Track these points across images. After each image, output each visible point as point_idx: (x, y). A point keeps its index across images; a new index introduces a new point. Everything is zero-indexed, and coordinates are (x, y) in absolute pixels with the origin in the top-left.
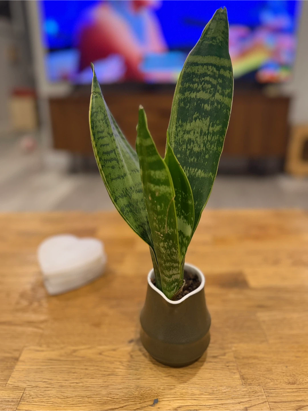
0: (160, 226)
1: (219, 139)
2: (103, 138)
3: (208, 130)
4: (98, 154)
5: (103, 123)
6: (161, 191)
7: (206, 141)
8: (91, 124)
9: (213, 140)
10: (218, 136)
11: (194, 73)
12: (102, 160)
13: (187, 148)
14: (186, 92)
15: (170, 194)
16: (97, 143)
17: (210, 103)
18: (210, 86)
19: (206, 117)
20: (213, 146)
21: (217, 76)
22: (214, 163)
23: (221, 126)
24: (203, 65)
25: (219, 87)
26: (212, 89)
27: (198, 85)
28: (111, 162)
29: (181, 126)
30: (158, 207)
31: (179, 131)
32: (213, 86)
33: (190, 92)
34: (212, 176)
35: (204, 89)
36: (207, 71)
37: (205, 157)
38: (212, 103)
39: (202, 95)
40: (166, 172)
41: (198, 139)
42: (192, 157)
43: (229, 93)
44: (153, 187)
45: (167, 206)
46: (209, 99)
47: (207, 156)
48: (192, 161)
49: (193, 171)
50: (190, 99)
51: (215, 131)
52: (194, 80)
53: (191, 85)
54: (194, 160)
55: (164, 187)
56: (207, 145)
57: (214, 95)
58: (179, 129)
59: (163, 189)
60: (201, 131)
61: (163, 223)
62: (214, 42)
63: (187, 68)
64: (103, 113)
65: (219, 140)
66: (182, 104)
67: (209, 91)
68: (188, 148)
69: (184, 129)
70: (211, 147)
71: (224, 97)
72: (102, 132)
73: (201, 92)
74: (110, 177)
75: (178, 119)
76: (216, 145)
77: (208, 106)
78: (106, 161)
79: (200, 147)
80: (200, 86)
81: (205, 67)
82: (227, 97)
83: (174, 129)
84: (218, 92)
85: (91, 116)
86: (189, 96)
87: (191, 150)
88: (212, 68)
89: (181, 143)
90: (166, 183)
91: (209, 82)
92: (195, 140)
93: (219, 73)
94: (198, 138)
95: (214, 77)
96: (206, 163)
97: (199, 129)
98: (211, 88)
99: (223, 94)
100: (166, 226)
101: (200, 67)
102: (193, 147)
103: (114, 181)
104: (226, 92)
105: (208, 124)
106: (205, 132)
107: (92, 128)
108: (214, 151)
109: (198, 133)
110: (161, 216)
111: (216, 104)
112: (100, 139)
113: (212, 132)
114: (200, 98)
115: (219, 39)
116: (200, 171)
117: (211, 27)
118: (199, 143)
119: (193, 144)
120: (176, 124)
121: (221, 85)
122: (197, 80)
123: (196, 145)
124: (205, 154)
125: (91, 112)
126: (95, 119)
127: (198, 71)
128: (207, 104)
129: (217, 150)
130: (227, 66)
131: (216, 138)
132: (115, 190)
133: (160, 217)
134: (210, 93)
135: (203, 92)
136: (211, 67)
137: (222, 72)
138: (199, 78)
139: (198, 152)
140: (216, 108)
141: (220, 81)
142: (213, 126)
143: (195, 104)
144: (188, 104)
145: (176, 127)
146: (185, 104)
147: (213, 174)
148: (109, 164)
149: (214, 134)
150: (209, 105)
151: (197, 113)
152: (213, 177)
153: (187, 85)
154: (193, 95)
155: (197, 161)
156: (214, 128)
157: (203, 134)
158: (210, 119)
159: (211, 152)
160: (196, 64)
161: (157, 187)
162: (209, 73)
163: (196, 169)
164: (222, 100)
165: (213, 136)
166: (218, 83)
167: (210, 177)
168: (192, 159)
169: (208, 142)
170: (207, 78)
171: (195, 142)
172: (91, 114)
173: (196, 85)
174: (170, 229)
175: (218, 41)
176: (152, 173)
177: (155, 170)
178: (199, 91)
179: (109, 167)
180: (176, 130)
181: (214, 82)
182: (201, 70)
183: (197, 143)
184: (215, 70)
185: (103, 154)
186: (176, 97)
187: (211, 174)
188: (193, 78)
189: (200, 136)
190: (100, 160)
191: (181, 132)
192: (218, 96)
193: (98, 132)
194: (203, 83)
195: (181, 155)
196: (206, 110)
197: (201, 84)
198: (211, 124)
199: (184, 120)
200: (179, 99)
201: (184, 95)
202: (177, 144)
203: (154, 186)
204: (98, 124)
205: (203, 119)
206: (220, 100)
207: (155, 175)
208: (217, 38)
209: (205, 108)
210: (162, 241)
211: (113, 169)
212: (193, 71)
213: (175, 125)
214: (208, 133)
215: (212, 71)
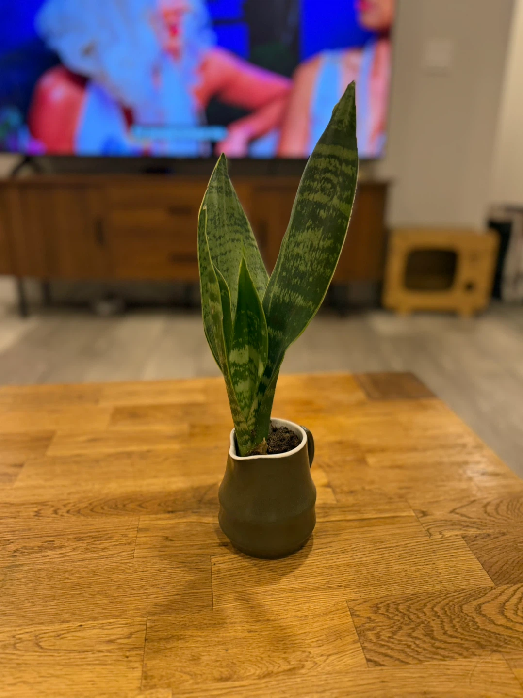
1: (328, 257)
3: (319, 244)
5: (212, 223)
6: (215, 308)
7: (313, 259)
9: (321, 258)
10: (327, 254)
11: (317, 168)
13: (293, 265)
14: (305, 192)
15: (220, 313)
17: (326, 208)
18: (329, 186)
19: (319, 227)
20: (319, 267)
21: (339, 172)
22: (318, 289)
23: (332, 241)
24: (326, 157)
25: (338, 189)
26: (332, 190)
27: (318, 183)
29: (294, 236)
31: (291, 241)
32: (334, 186)
33: (309, 192)
34: (312, 306)
35: (323, 190)
36: (328, 165)
37: (308, 279)
38: (329, 209)
39: (320, 197)
40: (217, 286)
41: (306, 255)
42: (296, 278)
43: (348, 197)
46: (326, 204)
47: (311, 279)
48: (295, 283)
49: (294, 297)
50: (308, 202)
51: (325, 246)
52: (315, 176)
53: (312, 184)
54: (297, 282)
55: (217, 304)
56: (314, 264)
57: (332, 199)
58: (292, 239)
59: (216, 306)
60: (312, 245)
62: (339, 127)
63: (311, 160)
64: (214, 212)
65: (327, 260)
66: (299, 208)
67: (327, 193)
68: (295, 265)
69: (295, 241)
70: (317, 268)
71: (341, 202)
73: (319, 193)
75: (293, 227)
76: (323, 265)
77: (324, 212)
79: (306, 266)
80: (320, 185)
81: (328, 160)
82: (345, 202)
83: (287, 239)
84: (337, 194)
86: (307, 198)
87: (297, 268)
88: (335, 161)
89: (290, 258)
90: (217, 299)
91: (329, 181)
92: (303, 256)
93: (341, 168)
94: (307, 253)
95: (335, 173)
96: (309, 287)
97: (310, 243)
98: (331, 188)
99: (340, 198)
101: (323, 159)
102: (299, 265)
104: (344, 195)
105: (320, 237)
106: (315, 247)
108: (320, 273)
109: (307, 247)
111: (332, 211)
113: (321, 248)
114: (317, 201)
115: (345, 123)
116: (300, 297)
117: (340, 107)
118: (306, 260)
119: (300, 261)
120: (291, 232)
121: (340, 186)
122: (318, 177)
123: (303, 262)
124: (310, 276)
127: (320, 165)
128: (323, 210)
129: (324, 273)
130: (350, 160)
131: (325, 256)
134: (329, 195)
135: (322, 193)
136: (333, 160)
137: (344, 167)
138: (320, 175)
139: (303, 272)
140: (332, 216)
141: (341, 180)
142: (324, 240)
143: (311, 208)
144: (305, 209)
145: (290, 236)
146: (302, 209)
147: (313, 304)
149: (323, 250)
150: (326, 211)
151: (311, 221)
152: (312, 308)
153: (308, 183)
154: (311, 197)
155: (300, 283)
156: (325, 243)
157: (312, 249)
158: (323, 230)
159: (316, 274)
160: (320, 156)
161: (213, 303)
162: (331, 168)
163: (297, 295)
164: (338, 205)
165: (321, 253)
167: (309, 307)
168: (296, 280)
169: (316, 261)
170: (328, 175)
171: (303, 259)
173: (316, 183)
175: (344, 126)
178: (317, 191)
180: (289, 240)
181: (335, 181)
182: (323, 164)
183: (304, 259)
184: (338, 165)
186: (297, 197)
187: (311, 303)
188: (315, 174)
189: (309, 251)
191: (292, 243)
192: (335, 200)
194: (323, 182)
195: (287, 274)
196: (321, 217)
197: (320, 183)
198: (323, 237)
199: (297, 229)
200: (299, 201)
201: (303, 196)
202: (286, 259)
205: (316, 229)
206: (337, 205)
208: (343, 122)
209: (320, 215)
212: (316, 165)
213: (289, 234)
214: (318, 248)
215: (335, 166)
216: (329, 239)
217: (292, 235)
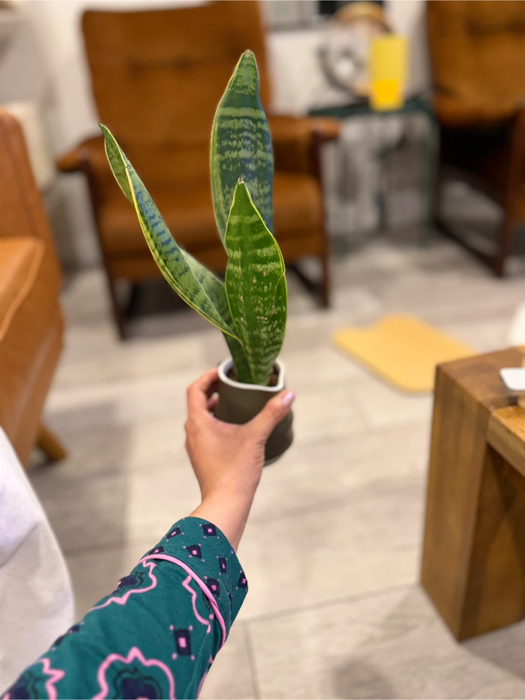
0: (266, 309)
2: (156, 224)
3: (259, 192)
4: (156, 247)
6: (269, 269)
8: (139, 210)
10: (269, 198)
11: (230, 129)
12: (163, 253)
14: (225, 152)
15: (279, 270)
16: (152, 232)
17: (253, 162)
18: (249, 142)
19: (252, 178)
21: (255, 130)
24: (238, 118)
25: (259, 143)
26: (253, 146)
27: (238, 142)
28: (173, 253)
30: (266, 287)
32: (253, 142)
33: (230, 151)
35: (244, 147)
36: (244, 125)
38: (256, 162)
39: (244, 154)
40: (275, 247)
44: (259, 267)
45: (276, 285)
46: (252, 158)
50: (232, 160)
51: (266, 193)
52: (231, 136)
53: (230, 143)
55: (272, 263)
57: (255, 153)
59: (271, 266)
61: (270, 304)
62: (246, 92)
63: (222, 123)
66: (224, 167)
67: (249, 148)
71: (267, 154)
72: (153, 217)
73: (243, 150)
74: (177, 273)
75: (223, 186)
77: (253, 165)
78: (168, 253)
80: (240, 143)
81: (242, 120)
82: (270, 153)
83: (221, 198)
84: (259, 148)
85: (137, 199)
86: (230, 156)
90: (275, 259)
91: (248, 138)
93: (256, 126)
95: (251, 131)
98: (252, 144)
99: (264, 150)
100: (273, 306)
101: (236, 121)
103: (183, 276)
104: (267, 147)
105: (257, 186)
107: (142, 214)
110: (268, 297)
111: (260, 163)
112: (155, 227)
113: (263, 194)
114: (243, 158)
115: (251, 88)
117: (239, 75)
120: (223, 190)
121: (261, 140)
122: (235, 136)
125: (135, 193)
126: (143, 202)
127: (234, 126)
128: (251, 164)
131: (268, 200)
132: (187, 287)
133: (266, 299)
134: (251, 150)
135: (245, 150)
136: (247, 120)
137: (259, 125)
138: (237, 134)
140: (261, 167)
141: (259, 136)
142: (262, 187)
143: (239, 164)
144: (231, 166)
145: (224, 195)
146: (228, 167)
148: (172, 256)
149: (265, 196)
151: (244, 175)
153: (226, 144)
154: (234, 155)
156: (264, 189)
158: (258, 180)
160: (231, 118)
161: (265, 266)
162: (246, 127)
165: (264, 198)
166: (257, 138)
170: (245, 134)
172: (136, 196)
173: (235, 143)
174: (276, 308)
175: (250, 91)
176: (259, 251)
177: (262, 248)
178: (239, 150)
179: (173, 260)
180: (224, 198)
181: (253, 137)
182: (237, 125)
184: (251, 124)
185: (162, 246)
186: (215, 159)
190: (160, 254)
192: (260, 153)
193: (151, 218)
194: (242, 139)
196: (251, 170)
197: (241, 140)
198: (260, 185)
199: (232, 185)
200: (219, 160)
201: (224, 155)
203: (261, 266)
204: (147, 208)
205: (251, 180)
206: (264, 157)
207: (262, 253)
208: (249, 87)
209: (250, 168)
210: (265, 325)
211: (178, 262)
212: (229, 126)
213: (221, 193)
214: (260, 196)
215: (249, 125)
216: (267, 185)
217: (227, 192)
